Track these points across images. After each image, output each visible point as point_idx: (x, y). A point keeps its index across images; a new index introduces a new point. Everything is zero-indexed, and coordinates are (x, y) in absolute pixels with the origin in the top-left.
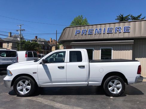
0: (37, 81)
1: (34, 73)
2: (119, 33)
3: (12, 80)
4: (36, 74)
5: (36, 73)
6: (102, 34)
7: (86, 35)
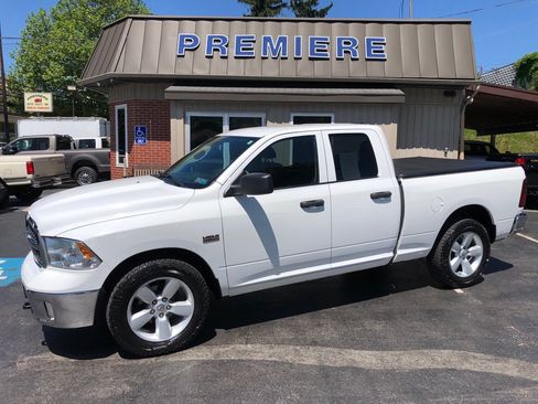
0: (218, 273)
1: (208, 239)
2: (353, 59)
3: (99, 287)
4: (215, 243)
5: (216, 238)
6: (291, 60)
7: (226, 58)
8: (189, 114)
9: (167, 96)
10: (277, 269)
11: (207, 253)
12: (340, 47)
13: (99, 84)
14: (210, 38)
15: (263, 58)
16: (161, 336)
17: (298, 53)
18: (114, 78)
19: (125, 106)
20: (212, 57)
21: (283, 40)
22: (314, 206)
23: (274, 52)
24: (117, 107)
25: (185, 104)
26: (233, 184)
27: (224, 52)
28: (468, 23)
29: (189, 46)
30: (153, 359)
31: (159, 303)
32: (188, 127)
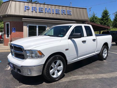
1: (67, 50)
2: (65, 14)
3: (44, 63)
6: (52, 14)
7: (37, 12)
8: (28, 25)
9: (23, 20)
10: (78, 57)
11: (66, 53)
12: (62, 12)
13: (2, 17)
14: (32, 7)
15: (45, 13)
16: (56, 76)
17: (53, 12)
18: (7, 15)
19: (9, 23)
20: (33, 12)
21: (50, 9)
22: (84, 42)
23: (48, 12)
24: (6, 23)
25: (27, 22)
26: (69, 36)
27: (36, 11)
28: (86, 9)
29: (27, 9)
30: (55, 82)
31: (56, 67)
32: (28, 28)
